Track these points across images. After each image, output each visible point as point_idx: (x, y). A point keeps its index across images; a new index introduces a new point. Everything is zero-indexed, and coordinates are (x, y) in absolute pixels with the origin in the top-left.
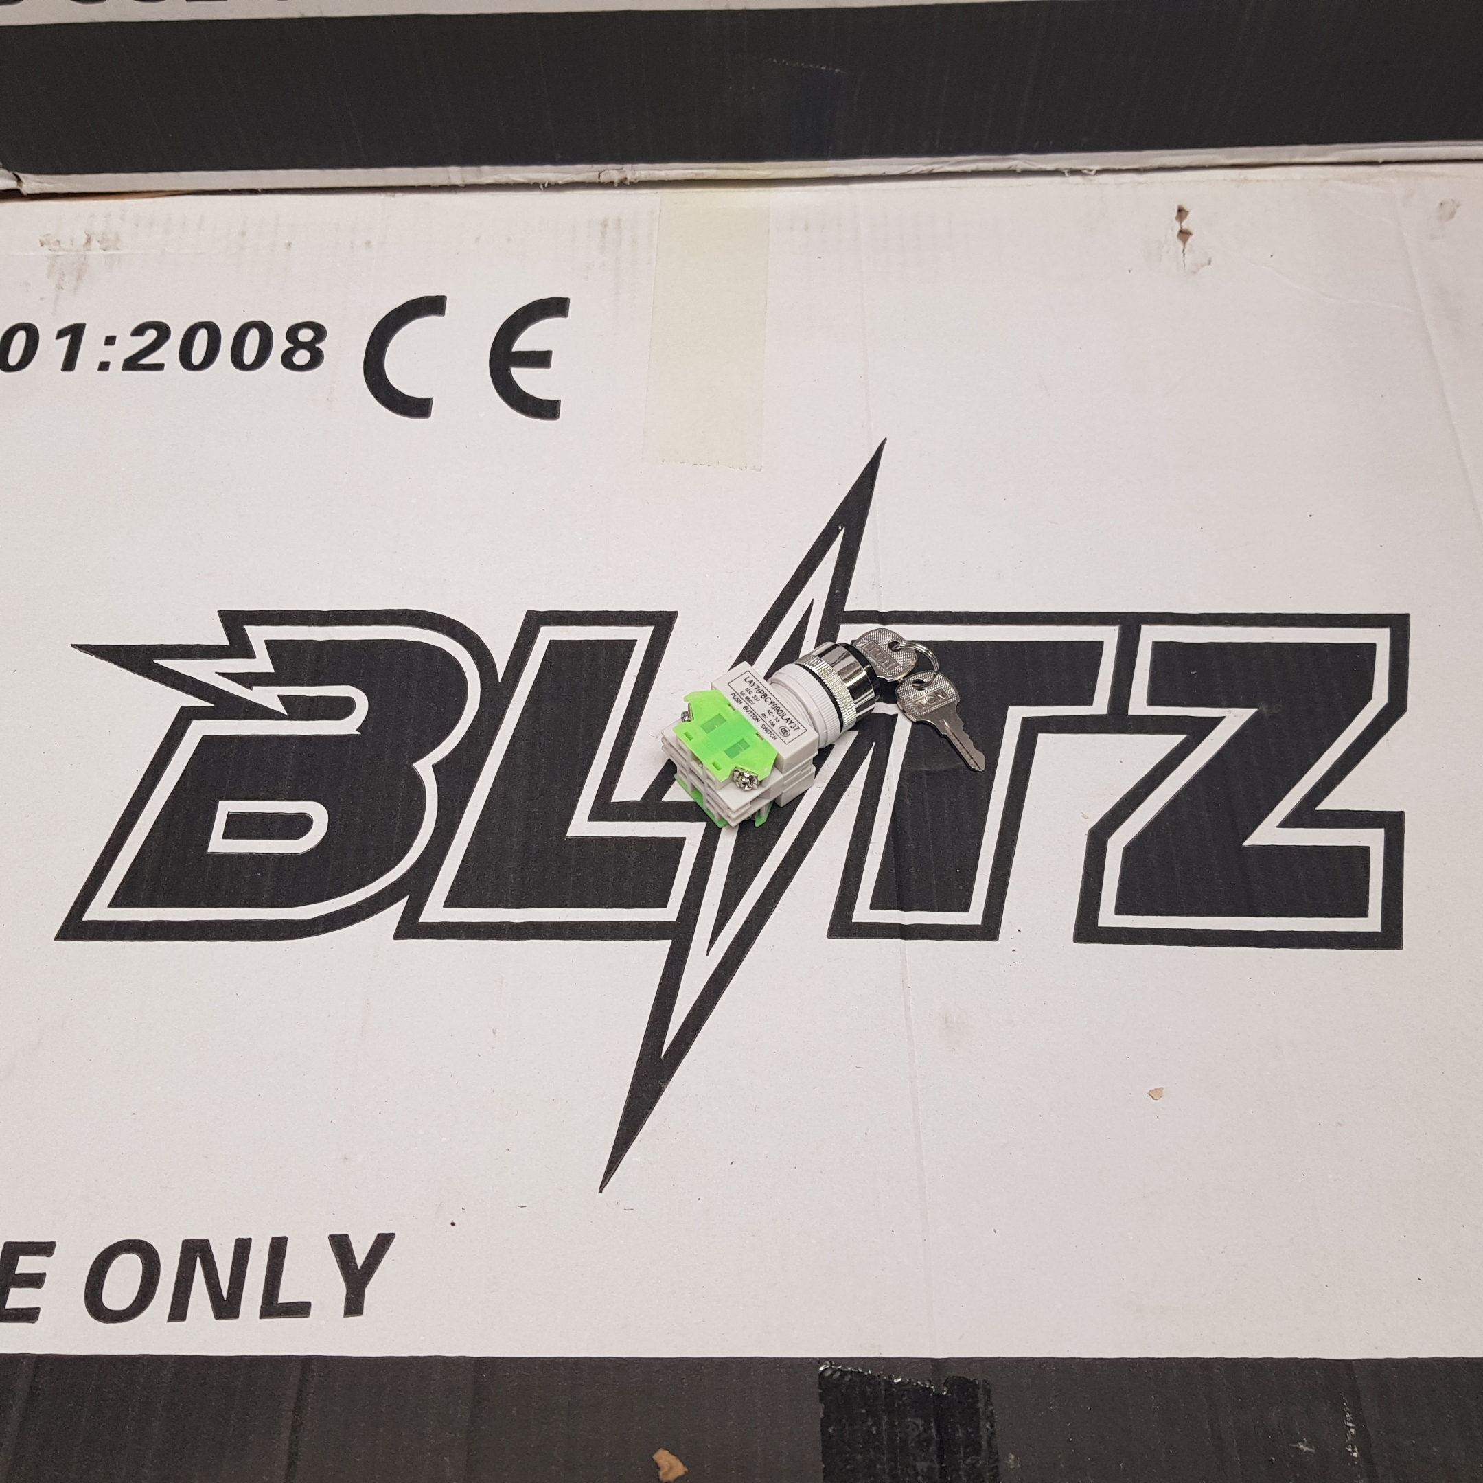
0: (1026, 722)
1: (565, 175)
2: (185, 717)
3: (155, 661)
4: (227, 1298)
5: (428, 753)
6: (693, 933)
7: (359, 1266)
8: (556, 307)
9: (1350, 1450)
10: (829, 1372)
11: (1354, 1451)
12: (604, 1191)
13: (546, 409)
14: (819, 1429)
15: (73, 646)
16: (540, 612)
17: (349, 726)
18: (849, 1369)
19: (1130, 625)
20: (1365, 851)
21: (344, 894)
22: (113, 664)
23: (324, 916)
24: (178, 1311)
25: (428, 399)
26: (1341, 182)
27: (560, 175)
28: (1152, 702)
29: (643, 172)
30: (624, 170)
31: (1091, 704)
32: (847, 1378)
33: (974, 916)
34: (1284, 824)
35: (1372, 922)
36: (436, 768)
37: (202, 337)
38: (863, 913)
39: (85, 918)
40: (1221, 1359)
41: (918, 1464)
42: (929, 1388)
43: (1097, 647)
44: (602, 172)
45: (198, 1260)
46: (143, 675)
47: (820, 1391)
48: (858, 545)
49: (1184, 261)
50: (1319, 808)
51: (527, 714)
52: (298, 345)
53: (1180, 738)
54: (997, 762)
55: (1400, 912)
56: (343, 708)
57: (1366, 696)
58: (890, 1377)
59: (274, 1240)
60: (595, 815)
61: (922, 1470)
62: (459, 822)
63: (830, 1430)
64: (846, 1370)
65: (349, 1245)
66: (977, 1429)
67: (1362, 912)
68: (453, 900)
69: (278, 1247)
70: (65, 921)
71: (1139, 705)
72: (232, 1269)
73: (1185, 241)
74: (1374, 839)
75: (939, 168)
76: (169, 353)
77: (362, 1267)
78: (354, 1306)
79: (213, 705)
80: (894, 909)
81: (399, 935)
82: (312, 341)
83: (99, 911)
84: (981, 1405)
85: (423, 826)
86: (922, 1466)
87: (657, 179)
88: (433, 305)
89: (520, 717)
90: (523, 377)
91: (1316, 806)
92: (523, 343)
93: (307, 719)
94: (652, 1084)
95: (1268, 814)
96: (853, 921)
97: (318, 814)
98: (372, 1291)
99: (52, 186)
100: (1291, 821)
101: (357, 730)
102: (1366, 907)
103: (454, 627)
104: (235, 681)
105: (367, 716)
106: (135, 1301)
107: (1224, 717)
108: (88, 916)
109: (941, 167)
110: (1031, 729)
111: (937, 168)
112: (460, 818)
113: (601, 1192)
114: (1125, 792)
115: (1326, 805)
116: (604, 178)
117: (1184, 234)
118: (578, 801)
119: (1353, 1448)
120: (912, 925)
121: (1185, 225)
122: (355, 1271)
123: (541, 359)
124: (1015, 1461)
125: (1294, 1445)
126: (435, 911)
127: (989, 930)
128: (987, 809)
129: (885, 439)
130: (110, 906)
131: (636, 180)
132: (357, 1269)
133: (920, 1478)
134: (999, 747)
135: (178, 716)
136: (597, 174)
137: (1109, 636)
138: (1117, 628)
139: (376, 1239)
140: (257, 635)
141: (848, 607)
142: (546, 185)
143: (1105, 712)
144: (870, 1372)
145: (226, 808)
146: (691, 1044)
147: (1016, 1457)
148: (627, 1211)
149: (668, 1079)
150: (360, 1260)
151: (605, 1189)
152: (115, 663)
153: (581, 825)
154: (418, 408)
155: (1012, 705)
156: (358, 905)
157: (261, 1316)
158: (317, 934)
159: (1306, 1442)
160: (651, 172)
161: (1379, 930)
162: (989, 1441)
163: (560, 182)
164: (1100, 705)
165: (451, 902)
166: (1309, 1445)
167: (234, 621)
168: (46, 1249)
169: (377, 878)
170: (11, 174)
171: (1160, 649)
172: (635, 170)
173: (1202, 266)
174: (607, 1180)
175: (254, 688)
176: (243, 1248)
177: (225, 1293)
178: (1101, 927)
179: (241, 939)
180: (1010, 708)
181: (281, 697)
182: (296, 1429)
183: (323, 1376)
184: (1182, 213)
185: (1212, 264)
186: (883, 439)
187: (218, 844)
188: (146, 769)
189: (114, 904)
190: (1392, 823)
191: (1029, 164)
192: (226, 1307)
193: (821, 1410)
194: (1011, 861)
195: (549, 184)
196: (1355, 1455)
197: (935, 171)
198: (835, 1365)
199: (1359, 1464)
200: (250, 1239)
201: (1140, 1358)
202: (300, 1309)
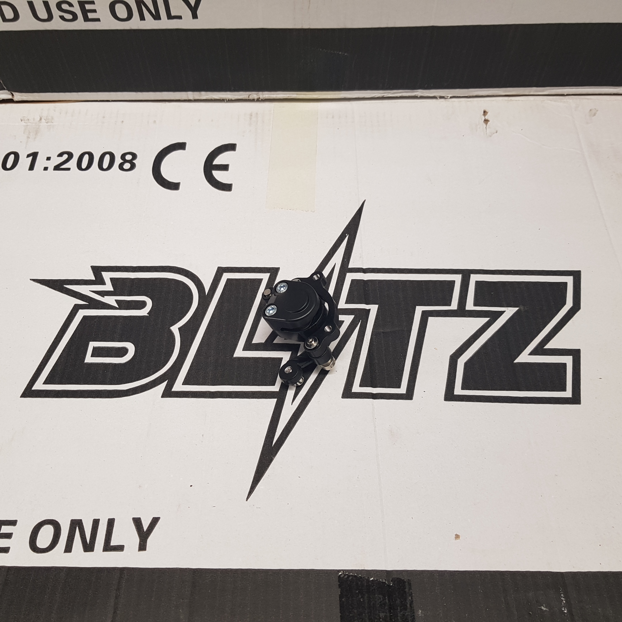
0: (424, 312)
1: (235, 96)
2: (76, 309)
3: (65, 286)
4: (89, 543)
5: (177, 323)
6: (286, 396)
7: (145, 530)
8: (231, 147)
9: (563, 609)
10: (343, 575)
11: (565, 610)
12: (248, 500)
13: (227, 187)
14: (338, 599)
15: (30, 279)
16: (223, 267)
17: (144, 312)
18: (351, 574)
19: (466, 274)
20: (564, 365)
21: (141, 379)
22: (47, 287)
23: (132, 388)
24: (68, 549)
25: (178, 183)
26: (549, 102)
27: (232, 96)
28: (475, 305)
29: (267, 96)
30: (259, 94)
31: (450, 305)
32: (350, 578)
33: (403, 390)
34: (531, 354)
35: (568, 394)
36: (180, 329)
37: (86, 158)
38: (356, 388)
39: (33, 389)
40: (508, 571)
41: (380, 614)
42: (385, 582)
43: (453, 283)
44: (250, 95)
45: (77, 527)
46: (59, 291)
47: (339, 583)
48: (354, 242)
49: (486, 131)
50: (545, 347)
51: (217, 308)
52: (125, 161)
53: (487, 319)
54: (412, 328)
55: (580, 389)
56: (142, 305)
57: (563, 303)
58: (369, 578)
59: (109, 520)
60: (245, 349)
61: (382, 617)
62: (189, 351)
63: (343, 600)
64: (350, 575)
65: (141, 522)
66: (405, 600)
67: (564, 389)
68: (186, 382)
69: (111, 523)
70: (25, 390)
71: (470, 306)
72: (91, 531)
73: (486, 124)
74: (568, 360)
75: (387, 95)
76: (73, 164)
77: (146, 531)
78: (142, 547)
79: (88, 304)
80: (369, 387)
81: (163, 396)
82: (131, 159)
83: (39, 385)
84: (407, 590)
85: (174, 352)
86: (382, 615)
87: (272, 98)
88: (181, 146)
89: (215, 309)
90: (217, 174)
91: (544, 347)
92: (217, 161)
93: (127, 309)
94: (269, 457)
95: (524, 350)
96: (352, 391)
97: (131, 347)
98: (150, 541)
99: (26, 98)
100: (534, 353)
101: (147, 314)
102: (566, 387)
103: (188, 273)
104: (97, 294)
105: (151, 308)
106: (50, 545)
107: (505, 311)
108: (35, 388)
109: (388, 95)
110: (425, 315)
111: (386, 95)
112: (190, 349)
113: (247, 501)
114: (465, 341)
115: (548, 346)
116: (251, 97)
117: (486, 121)
118: (238, 343)
119: (564, 609)
120: (377, 393)
121: (487, 117)
122: (143, 532)
123: (225, 168)
124: (422, 612)
125: (540, 608)
126: (178, 386)
127: (409, 395)
128: (408, 347)
129: (365, 200)
130: (43, 384)
131: (264, 98)
132: (144, 532)
133: (381, 620)
134: (412, 322)
135: (73, 308)
136: (248, 96)
137: (458, 279)
138: (461, 275)
139: (152, 520)
140: (107, 276)
141: (350, 266)
142: (227, 100)
143: (456, 309)
144: (360, 576)
145: (92, 345)
146: (285, 441)
147: (422, 611)
148: (257, 509)
149: (275, 455)
150: (145, 528)
151: (249, 499)
152: (48, 286)
153: (239, 352)
154: (175, 186)
155: (418, 306)
156: (147, 384)
157: (103, 551)
158: (130, 395)
159: (545, 606)
160: (270, 95)
161: (571, 397)
162: (410, 605)
163: (233, 99)
164: (454, 306)
165: (185, 383)
166: (546, 607)
167: (97, 270)
168: (13, 523)
169: (154, 373)
170: (9, 93)
171: (478, 284)
172: (263, 94)
173: (494, 133)
174: (249, 496)
175: (105, 297)
176: (96, 523)
177: (88, 542)
178: (455, 395)
179: (98, 397)
180: (417, 307)
181: (116, 301)
182: (117, 597)
183: (129, 576)
184: (485, 113)
185: (498, 132)
186: (364, 200)
187: (89, 359)
188: (60, 329)
189: (45, 383)
190: (576, 354)
191: (423, 94)
192: (88, 547)
193: (339, 591)
194: (418, 368)
195: (228, 100)
196: (566, 611)
197: (385, 96)
198: (345, 573)
199: (567, 615)
200: (99, 519)
201: (474, 571)
202: (120, 548)
